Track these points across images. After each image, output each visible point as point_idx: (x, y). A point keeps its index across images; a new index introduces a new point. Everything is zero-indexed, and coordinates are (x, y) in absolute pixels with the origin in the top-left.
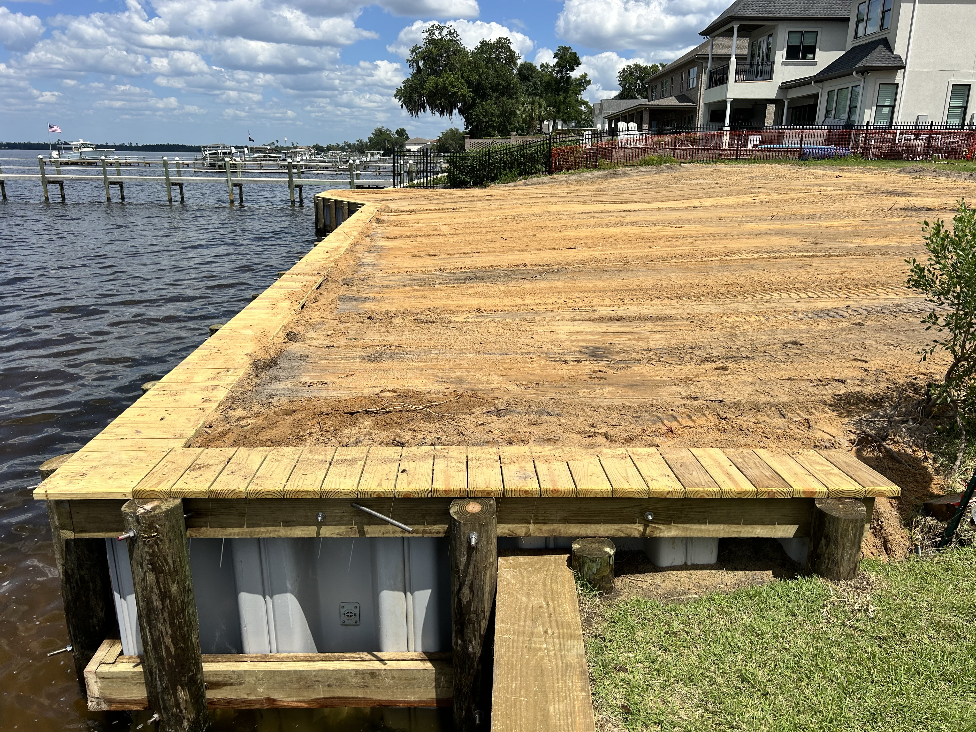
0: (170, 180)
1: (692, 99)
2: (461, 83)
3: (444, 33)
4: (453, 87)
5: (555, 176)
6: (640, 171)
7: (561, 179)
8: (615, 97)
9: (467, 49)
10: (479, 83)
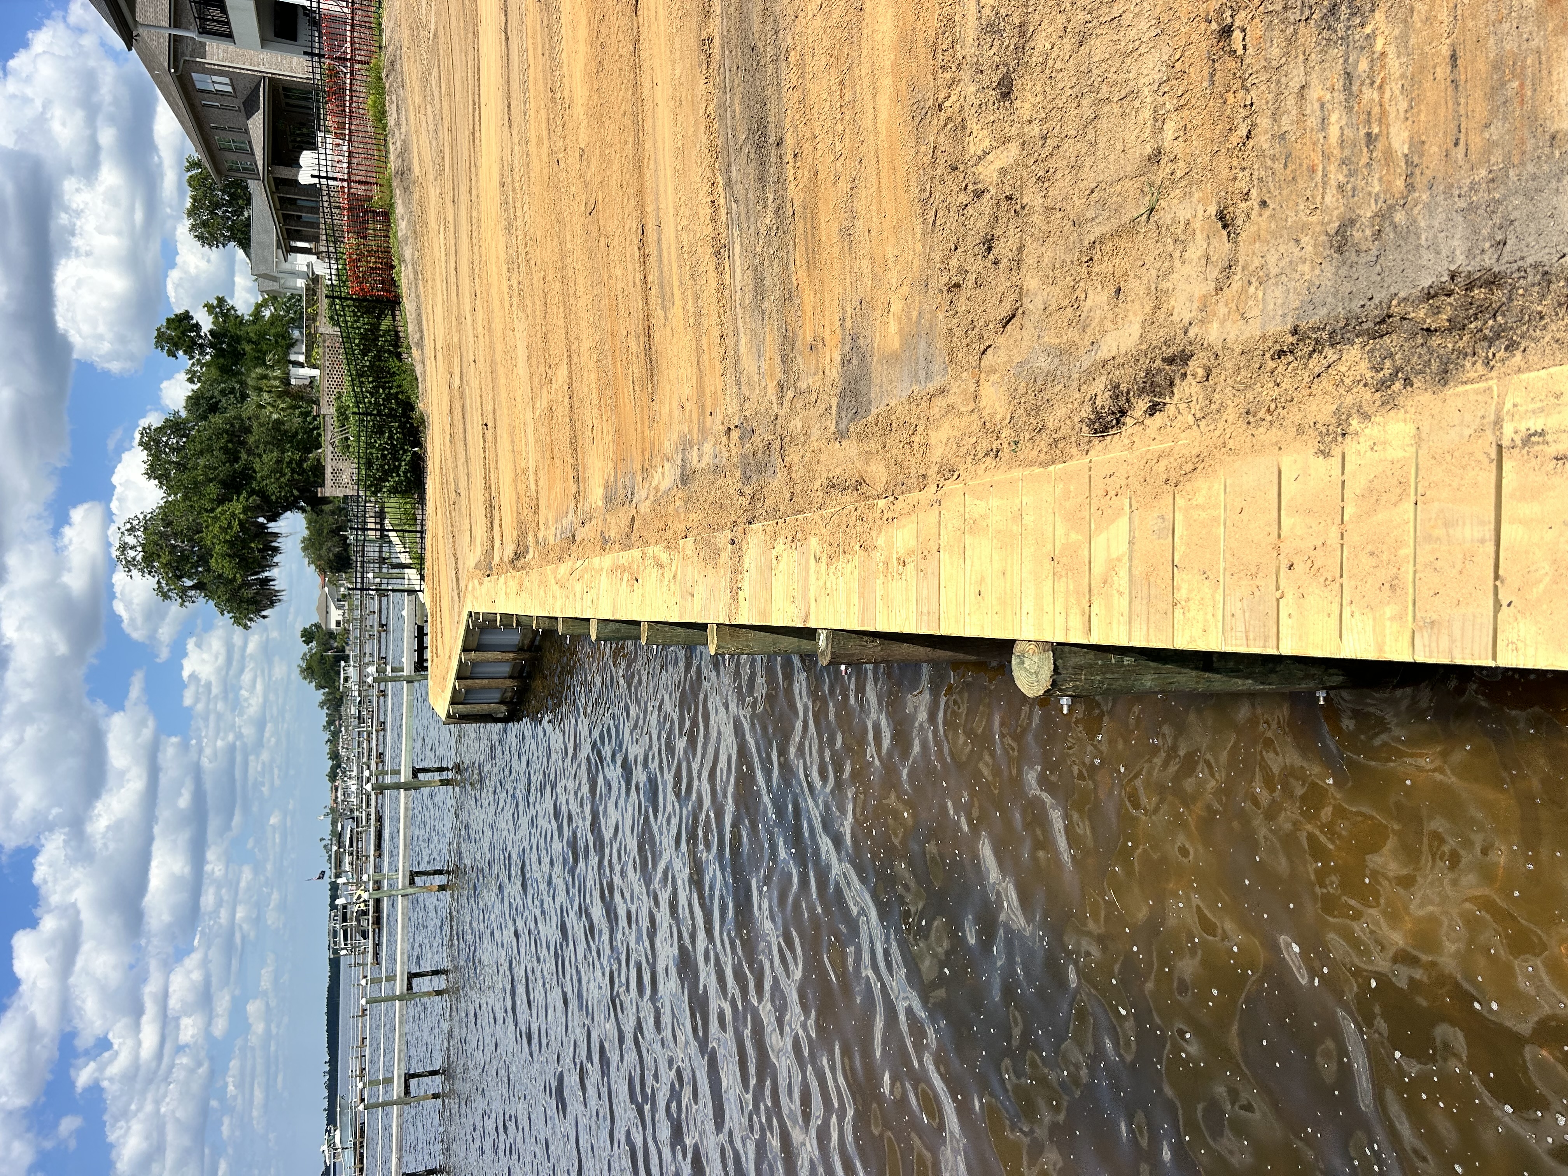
0: (402, 993)
1: (253, 85)
2: (223, 513)
3: (131, 540)
4: (230, 526)
5: (404, 290)
6: (398, 124)
7: (411, 276)
8: (248, 255)
9: (162, 503)
10: (224, 484)
